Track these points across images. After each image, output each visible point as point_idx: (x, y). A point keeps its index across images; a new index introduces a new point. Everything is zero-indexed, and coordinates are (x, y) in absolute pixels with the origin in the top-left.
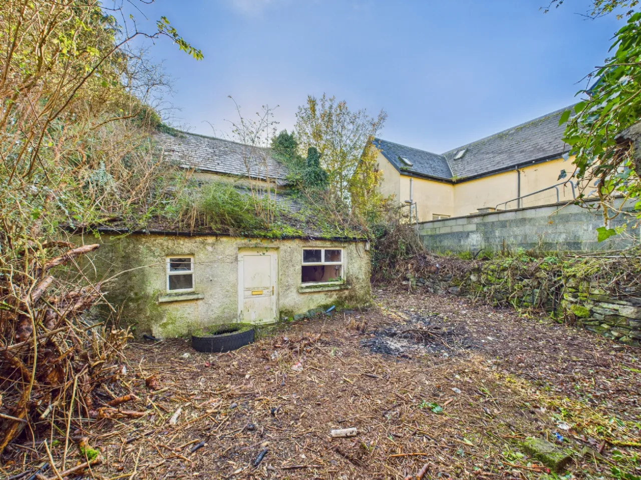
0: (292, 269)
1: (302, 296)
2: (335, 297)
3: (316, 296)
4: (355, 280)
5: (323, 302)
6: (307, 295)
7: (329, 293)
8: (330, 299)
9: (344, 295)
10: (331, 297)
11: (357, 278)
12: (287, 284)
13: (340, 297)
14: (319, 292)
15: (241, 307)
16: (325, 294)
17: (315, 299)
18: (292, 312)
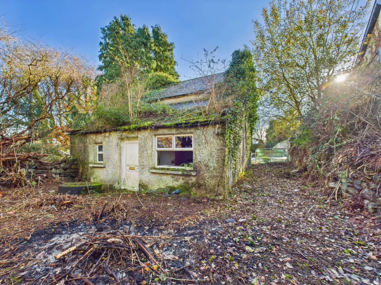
0: (145, 153)
1: (154, 176)
2: (181, 181)
3: (164, 177)
4: (203, 168)
5: (171, 184)
6: (157, 175)
7: (176, 177)
8: (176, 183)
9: (190, 182)
10: (177, 180)
11: (206, 166)
12: (143, 164)
13: (187, 183)
14: (167, 174)
15: (123, 176)
16: (172, 177)
17: (163, 180)
18: (147, 186)
